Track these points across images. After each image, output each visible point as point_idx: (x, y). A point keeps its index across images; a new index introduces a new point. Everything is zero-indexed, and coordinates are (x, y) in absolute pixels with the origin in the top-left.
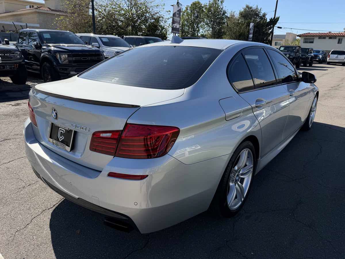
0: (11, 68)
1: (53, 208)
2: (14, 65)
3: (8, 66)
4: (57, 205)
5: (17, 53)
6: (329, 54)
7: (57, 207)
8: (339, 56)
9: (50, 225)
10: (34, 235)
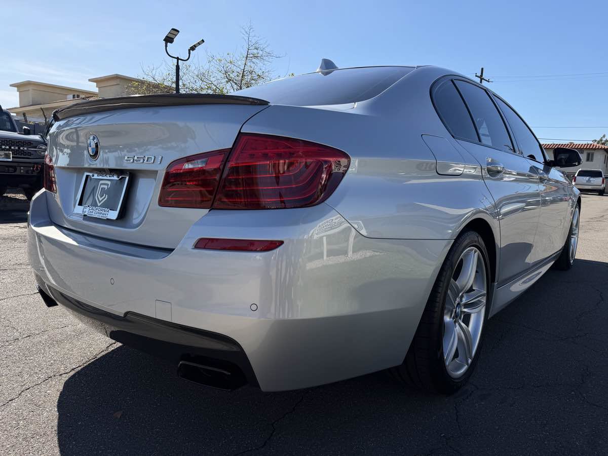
0: (27, 172)
1: (71, 373)
2: (33, 167)
3: (22, 168)
4: (80, 368)
5: (41, 147)
6: (574, 176)
7: (78, 372)
8: (592, 179)
9: (58, 402)
10: (21, 418)
